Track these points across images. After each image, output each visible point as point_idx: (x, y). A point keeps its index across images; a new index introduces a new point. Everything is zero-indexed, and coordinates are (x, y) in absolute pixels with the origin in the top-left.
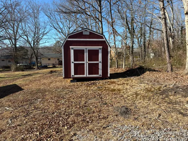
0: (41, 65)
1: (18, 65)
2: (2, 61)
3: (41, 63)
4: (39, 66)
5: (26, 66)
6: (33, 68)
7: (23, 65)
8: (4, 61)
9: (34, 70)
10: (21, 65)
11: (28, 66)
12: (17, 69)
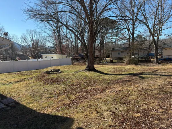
0: (162, 57)
1: (133, 56)
2: (122, 52)
3: (162, 54)
4: (159, 58)
5: (141, 58)
6: (151, 61)
7: (139, 57)
8: (123, 52)
9: (152, 64)
10: (136, 57)
11: (144, 58)
12: (130, 62)
